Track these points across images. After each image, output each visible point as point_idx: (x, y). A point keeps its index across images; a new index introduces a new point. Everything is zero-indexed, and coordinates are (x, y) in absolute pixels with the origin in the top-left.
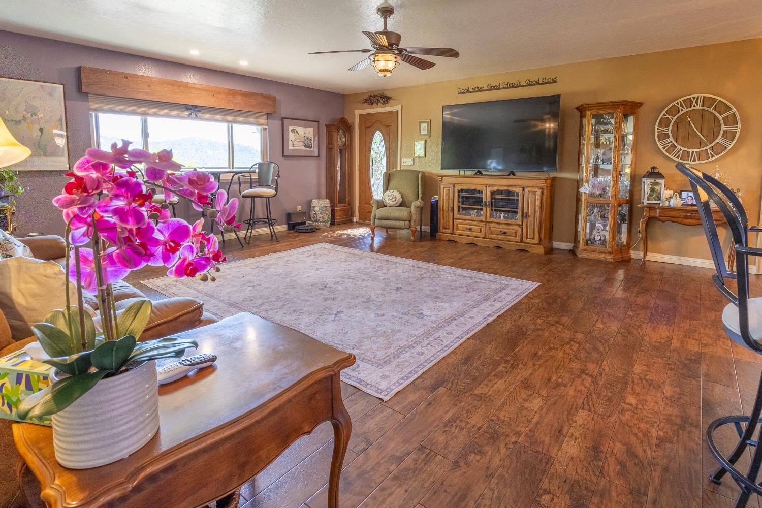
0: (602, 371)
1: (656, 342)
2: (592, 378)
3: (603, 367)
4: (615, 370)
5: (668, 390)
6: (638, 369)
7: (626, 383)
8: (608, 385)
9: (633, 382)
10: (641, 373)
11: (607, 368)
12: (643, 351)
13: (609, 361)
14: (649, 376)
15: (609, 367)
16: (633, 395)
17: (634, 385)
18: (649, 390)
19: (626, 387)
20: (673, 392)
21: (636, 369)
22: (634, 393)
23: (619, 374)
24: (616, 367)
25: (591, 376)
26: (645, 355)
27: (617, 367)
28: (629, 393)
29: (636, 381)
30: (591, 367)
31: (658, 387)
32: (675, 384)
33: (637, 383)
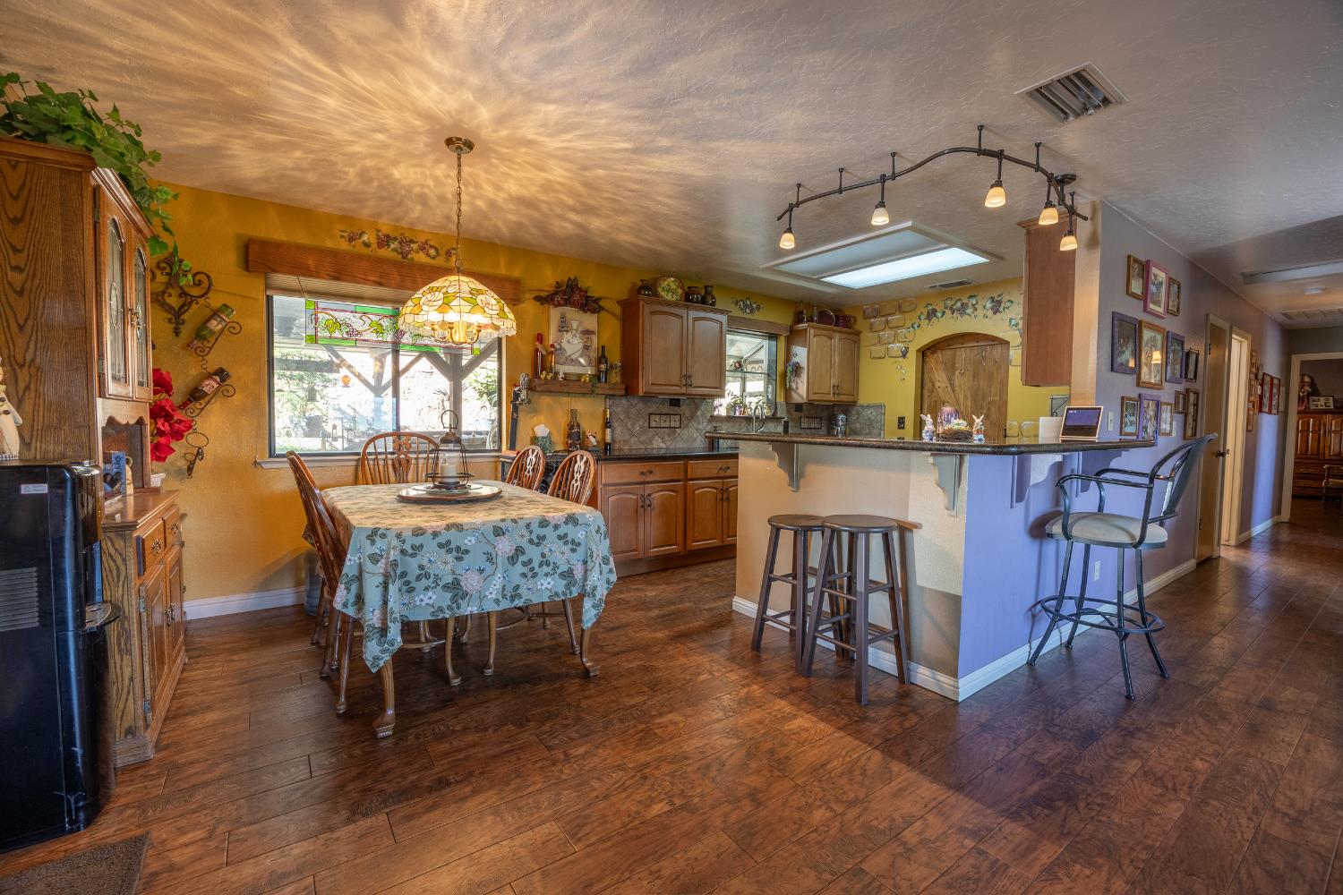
0: (1254, 817)
1: (1099, 868)
2: (1273, 806)
3: (1252, 825)
4: (1224, 815)
5: (1133, 766)
6: (1174, 811)
7: (1204, 788)
8: (1240, 790)
9: (1190, 787)
10: (1170, 800)
11: (1244, 821)
12: (1146, 848)
13: (1239, 835)
14: (1157, 793)
15: (1239, 823)
16: (1196, 770)
17: (1191, 783)
18: (1166, 772)
19: (1206, 781)
20: (1125, 763)
21: (1178, 810)
22: (1195, 773)
23: (1218, 805)
24: (1223, 821)
25: (1277, 811)
26: (1146, 837)
27: (1219, 821)
28: (1203, 774)
29: (1185, 788)
30: (1279, 829)
31: (1146, 773)
32: (1116, 771)
33: (1183, 785)
